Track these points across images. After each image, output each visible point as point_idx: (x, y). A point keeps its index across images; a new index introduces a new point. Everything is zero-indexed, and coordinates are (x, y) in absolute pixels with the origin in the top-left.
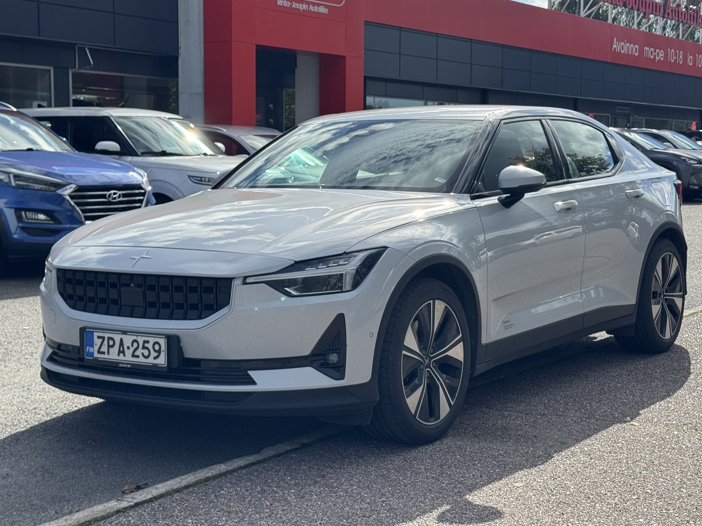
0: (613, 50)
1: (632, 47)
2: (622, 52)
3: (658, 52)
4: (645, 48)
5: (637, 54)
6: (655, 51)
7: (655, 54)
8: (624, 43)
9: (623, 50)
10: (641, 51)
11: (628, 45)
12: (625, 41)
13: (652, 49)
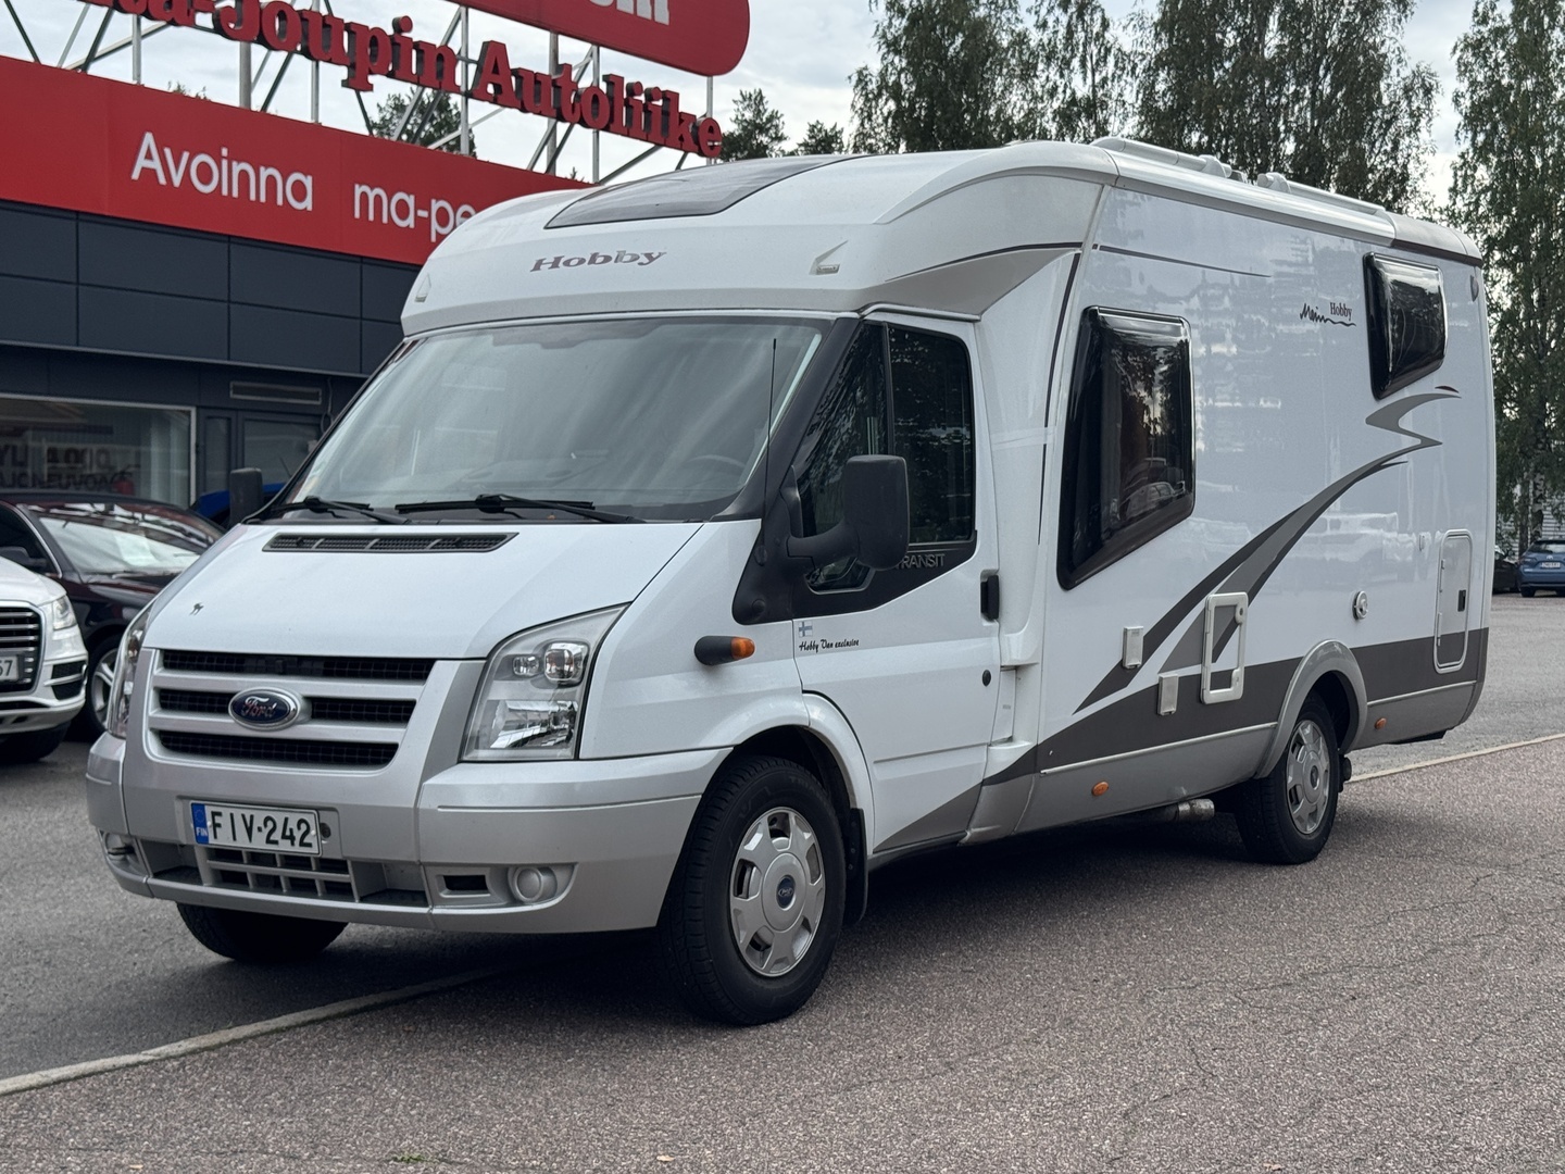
0: (136, 175)
1: (271, 180)
2: (207, 189)
3: (442, 211)
4: (359, 190)
5: (308, 204)
6: (423, 204)
7: (423, 213)
8: (218, 160)
9: (206, 179)
10: (333, 195)
11: (245, 166)
12: (225, 152)
13: (400, 196)
